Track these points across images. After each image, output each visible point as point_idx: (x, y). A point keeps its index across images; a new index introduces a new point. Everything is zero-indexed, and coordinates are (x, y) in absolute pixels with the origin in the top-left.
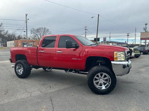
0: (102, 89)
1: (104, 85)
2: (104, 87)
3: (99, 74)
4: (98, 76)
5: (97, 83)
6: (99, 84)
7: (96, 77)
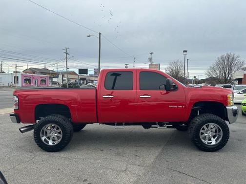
0: (212, 144)
1: (214, 138)
2: (213, 142)
3: (204, 126)
4: (203, 129)
5: (205, 138)
6: (207, 138)
7: (202, 131)
